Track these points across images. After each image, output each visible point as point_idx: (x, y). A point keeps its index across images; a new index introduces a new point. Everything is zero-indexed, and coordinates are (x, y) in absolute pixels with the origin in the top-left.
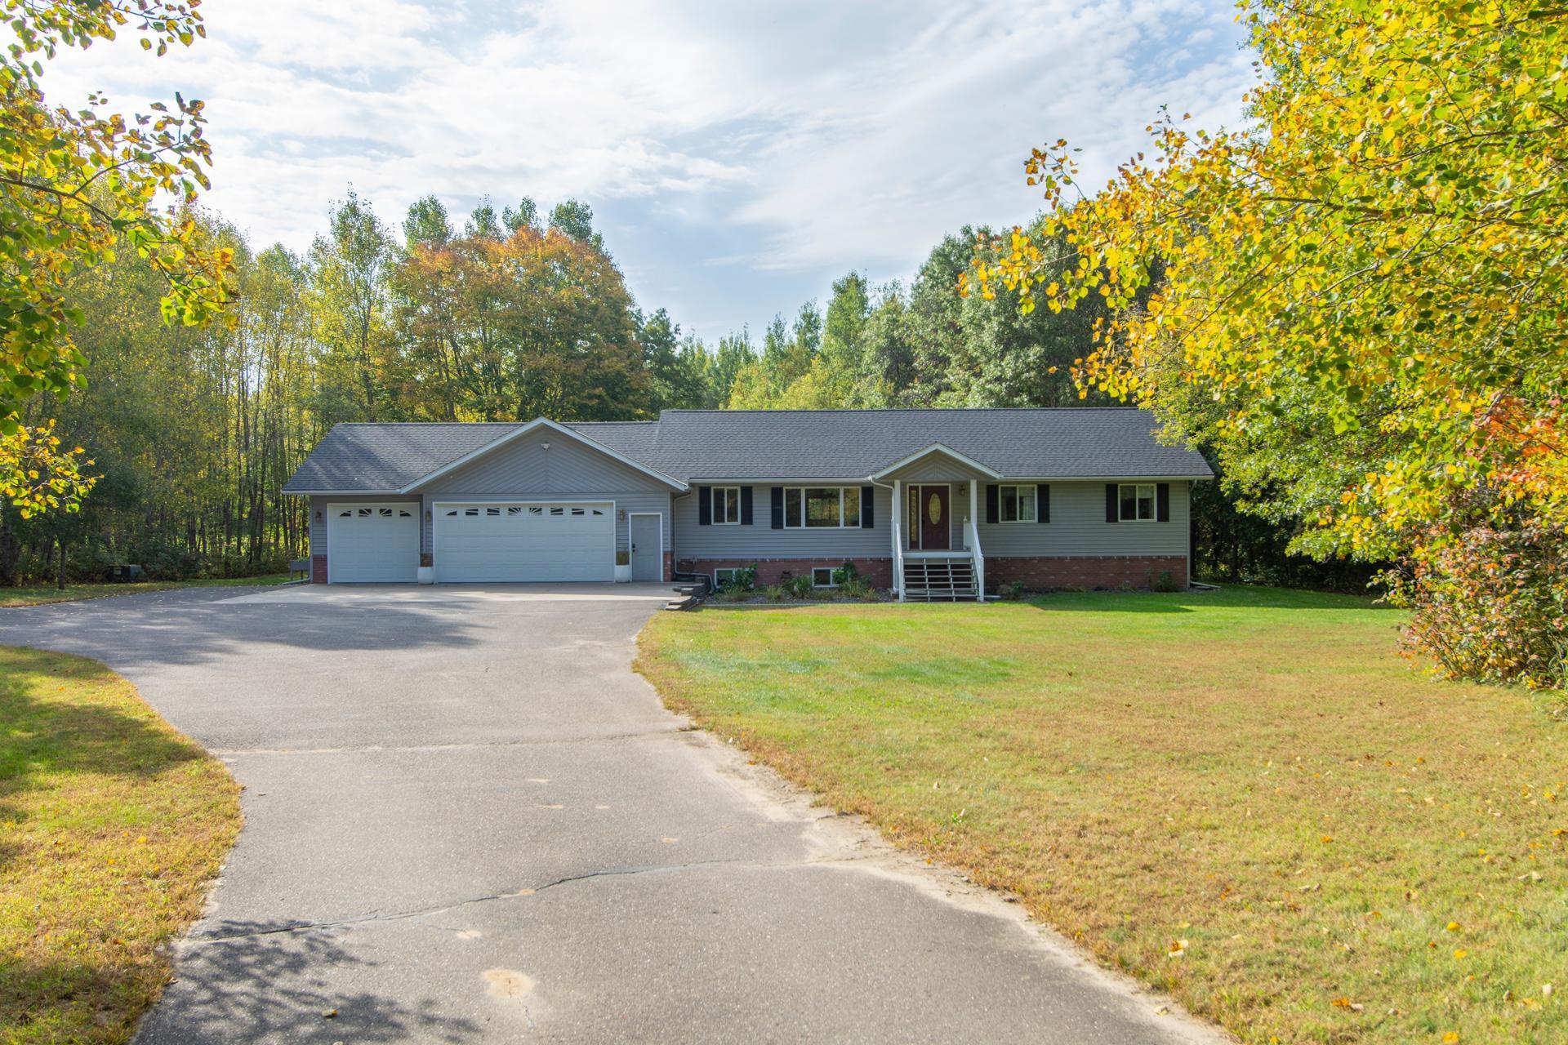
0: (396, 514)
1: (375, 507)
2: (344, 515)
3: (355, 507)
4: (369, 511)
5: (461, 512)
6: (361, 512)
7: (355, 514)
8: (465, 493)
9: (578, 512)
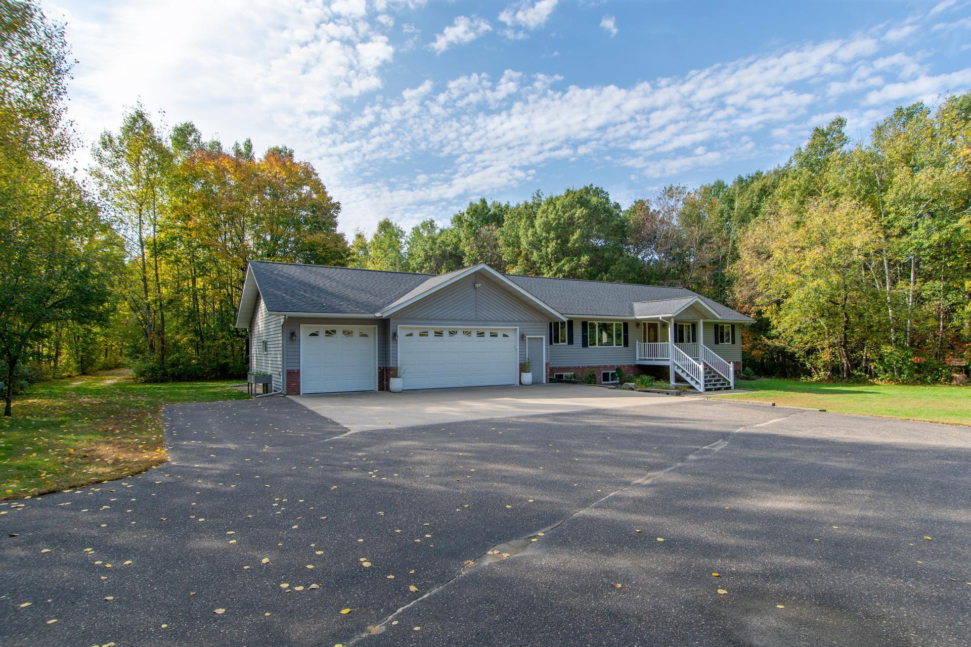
0: (356, 334)
1: (339, 328)
2: (313, 335)
3: (322, 328)
4: (334, 331)
5: (416, 334)
6: (327, 332)
7: (322, 334)
8: (421, 319)
9: (494, 335)
